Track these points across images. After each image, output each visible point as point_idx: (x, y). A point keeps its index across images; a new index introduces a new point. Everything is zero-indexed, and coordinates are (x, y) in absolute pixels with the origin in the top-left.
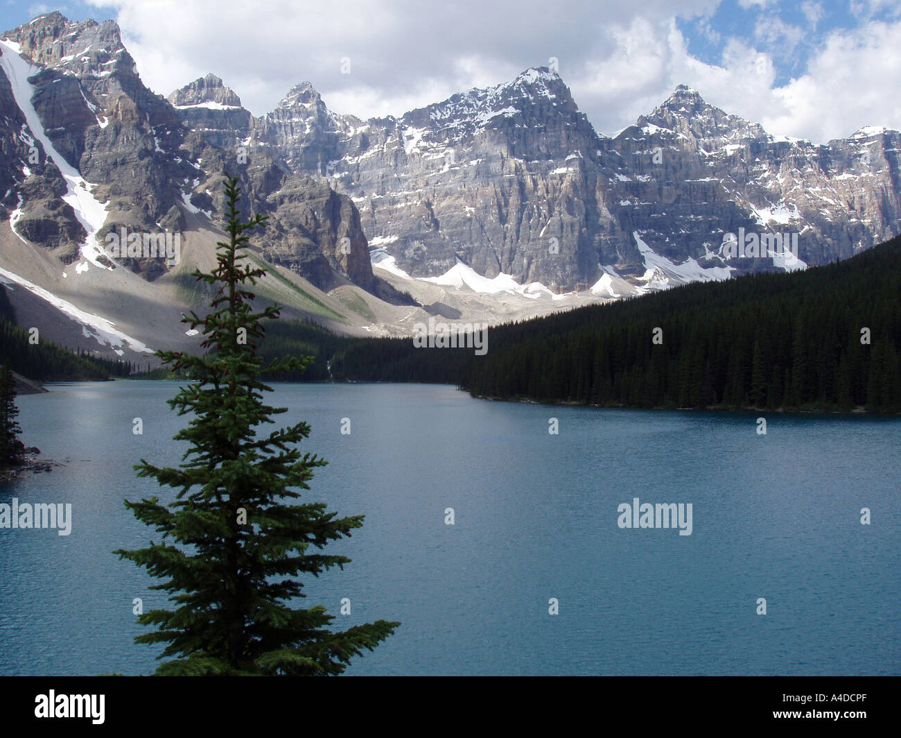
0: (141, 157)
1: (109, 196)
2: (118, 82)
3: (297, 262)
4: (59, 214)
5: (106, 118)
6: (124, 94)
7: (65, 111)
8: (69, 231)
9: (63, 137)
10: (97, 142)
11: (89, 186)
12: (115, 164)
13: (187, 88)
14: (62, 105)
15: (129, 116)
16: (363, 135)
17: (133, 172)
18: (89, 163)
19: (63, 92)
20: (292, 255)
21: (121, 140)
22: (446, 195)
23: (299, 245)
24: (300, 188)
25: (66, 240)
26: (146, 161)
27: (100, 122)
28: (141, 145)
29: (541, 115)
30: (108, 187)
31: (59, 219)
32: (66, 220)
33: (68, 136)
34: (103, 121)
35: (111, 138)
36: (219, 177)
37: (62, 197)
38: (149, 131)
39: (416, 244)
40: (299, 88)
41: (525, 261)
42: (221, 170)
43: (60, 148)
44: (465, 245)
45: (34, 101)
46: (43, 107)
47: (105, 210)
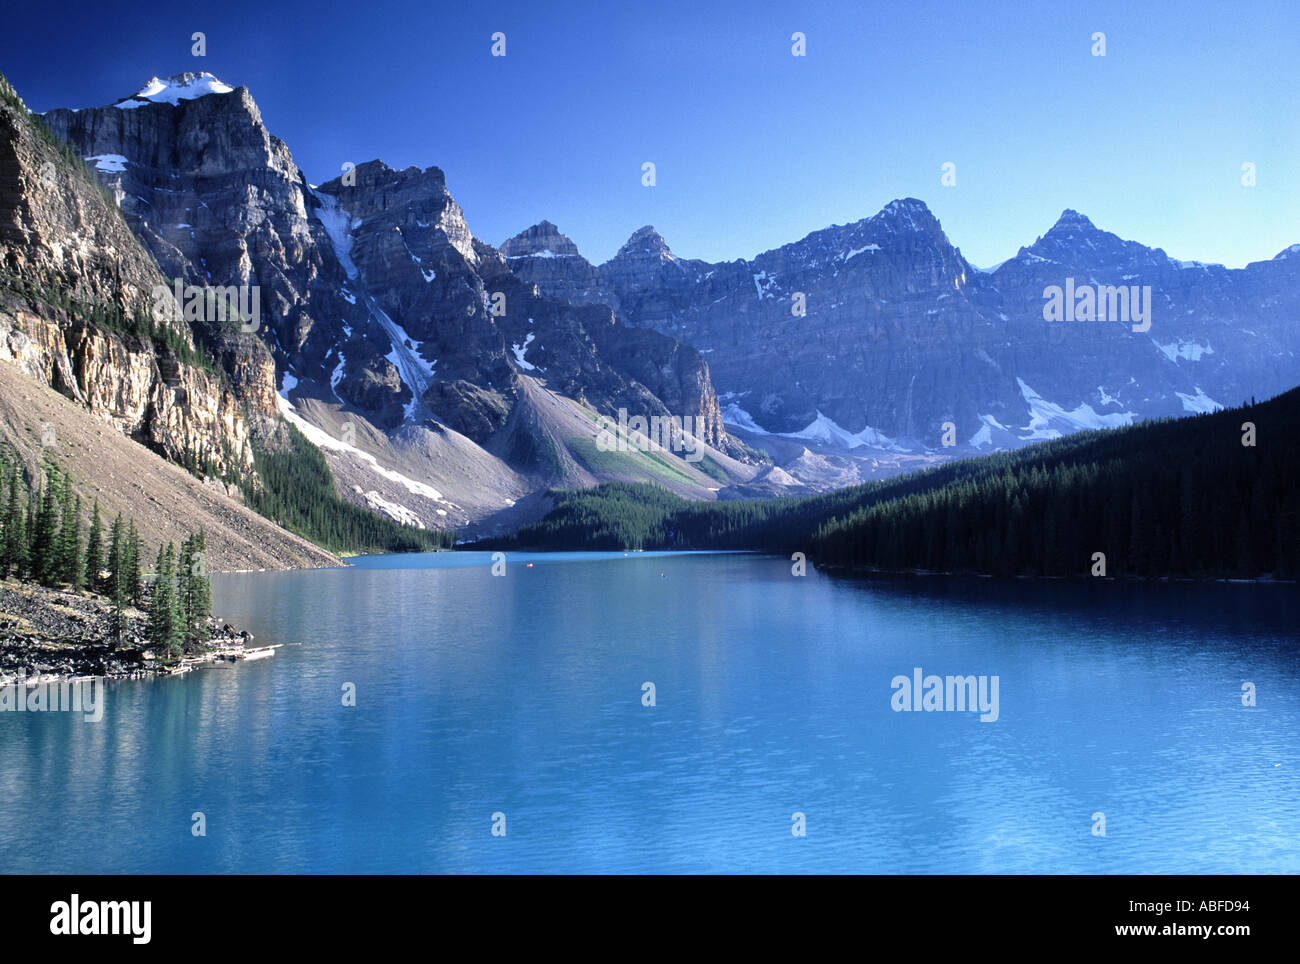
1: (436, 354)
5: (432, 272)
7: (389, 265)
10: (423, 297)
11: (415, 344)
13: (520, 237)
14: (385, 259)
15: (457, 269)
16: (712, 280)
17: (462, 329)
18: (415, 320)
19: (386, 245)
21: (448, 295)
22: (806, 342)
25: (390, 402)
27: (425, 276)
29: (909, 251)
30: (435, 345)
33: (392, 292)
34: (429, 275)
35: (438, 292)
37: (386, 356)
38: (479, 284)
39: (773, 397)
40: (641, 232)
41: (894, 412)
43: (384, 304)
44: (827, 397)
45: (354, 256)
46: (365, 261)
47: (432, 369)
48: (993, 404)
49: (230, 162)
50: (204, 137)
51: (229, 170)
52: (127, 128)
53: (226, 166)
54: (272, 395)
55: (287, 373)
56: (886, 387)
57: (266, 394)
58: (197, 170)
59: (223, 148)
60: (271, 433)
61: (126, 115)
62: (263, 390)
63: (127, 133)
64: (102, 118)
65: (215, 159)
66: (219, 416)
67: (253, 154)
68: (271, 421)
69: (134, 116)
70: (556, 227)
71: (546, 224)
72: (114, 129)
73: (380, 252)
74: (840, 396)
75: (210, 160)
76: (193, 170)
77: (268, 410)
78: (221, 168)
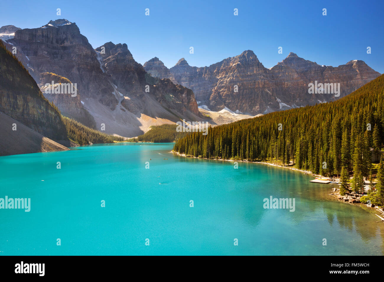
7: (113, 69)
13: (149, 61)
16: (199, 72)
32: (112, 98)
37: (112, 92)
39: (213, 101)
40: (181, 60)
43: (112, 79)
44: (227, 101)
45: (104, 67)
47: (123, 96)
48: (269, 103)
49: (71, 42)
50: (65, 36)
51: (71, 45)
52: (44, 34)
53: (70, 43)
54: (79, 103)
56: (242, 99)
57: (78, 103)
59: (69, 39)
60: (79, 112)
61: (44, 30)
62: (77, 102)
63: (44, 35)
64: (37, 31)
65: (67, 42)
66: (46, 110)
68: (79, 109)
69: (46, 31)
70: (158, 59)
71: (156, 58)
72: (41, 34)
74: (230, 101)
75: (66, 42)
76: (62, 44)
77: (78, 107)
78: (69, 44)
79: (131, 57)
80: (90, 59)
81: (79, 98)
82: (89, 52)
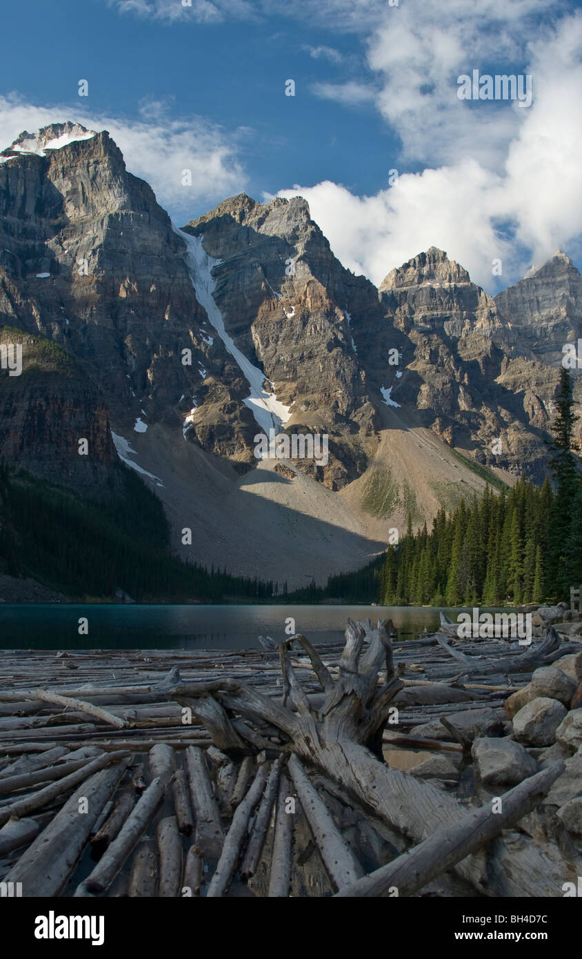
0: (330, 347)
1: (295, 395)
2: (306, 265)
3: (518, 462)
4: (236, 418)
5: (294, 308)
6: (313, 278)
8: (245, 437)
9: (246, 333)
10: (281, 335)
12: (302, 358)
13: (406, 266)
14: (246, 297)
15: (319, 303)
17: (321, 367)
18: (274, 359)
19: (247, 279)
20: (512, 455)
21: (308, 330)
23: (520, 441)
24: (525, 373)
25: (242, 446)
26: (335, 352)
27: (286, 312)
28: (330, 334)
30: (294, 385)
31: (235, 424)
32: (243, 424)
34: (290, 310)
35: (298, 330)
36: (425, 366)
37: (244, 400)
38: (342, 318)
42: (427, 358)
45: (217, 295)
46: (226, 301)
47: (290, 412)
49: (90, 207)
50: (67, 185)
51: (89, 216)
53: (87, 211)
54: (106, 441)
55: (138, 420)
57: (98, 440)
58: (60, 219)
59: (84, 193)
65: (77, 205)
67: (112, 197)
68: (104, 468)
70: (446, 254)
71: (434, 251)
73: (241, 290)
75: (72, 208)
76: (57, 218)
77: (101, 457)
78: (83, 213)
79: (324, 249)
80: (158, 267)
81: (105, 423)
82: (154, 240)
